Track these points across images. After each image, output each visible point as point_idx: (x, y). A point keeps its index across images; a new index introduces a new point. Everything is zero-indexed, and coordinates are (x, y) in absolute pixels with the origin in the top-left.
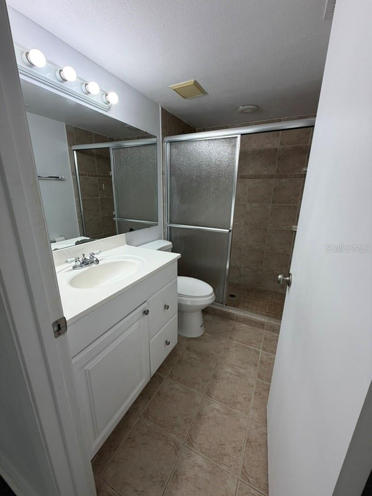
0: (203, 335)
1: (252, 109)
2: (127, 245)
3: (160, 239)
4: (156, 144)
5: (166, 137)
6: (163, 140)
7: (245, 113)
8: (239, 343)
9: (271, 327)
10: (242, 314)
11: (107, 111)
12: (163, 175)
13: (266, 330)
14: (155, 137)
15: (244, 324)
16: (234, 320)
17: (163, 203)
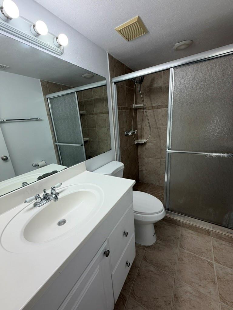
0: (156, 243)
1: (187, 44)
2: (86, 171)
3: (113, 160)
4: (106, 85)
5: (113, 78)
6: (111, 81)
7: (179, 50)
8: (190, 252)
9: (217, 235)
10: (187, 222)
11: (60, 55)
12: (113, 109)
13: (212, 237)
14: (104, 79)
15: (190, 230)
16: (180, 226)
17: (114, 132)
